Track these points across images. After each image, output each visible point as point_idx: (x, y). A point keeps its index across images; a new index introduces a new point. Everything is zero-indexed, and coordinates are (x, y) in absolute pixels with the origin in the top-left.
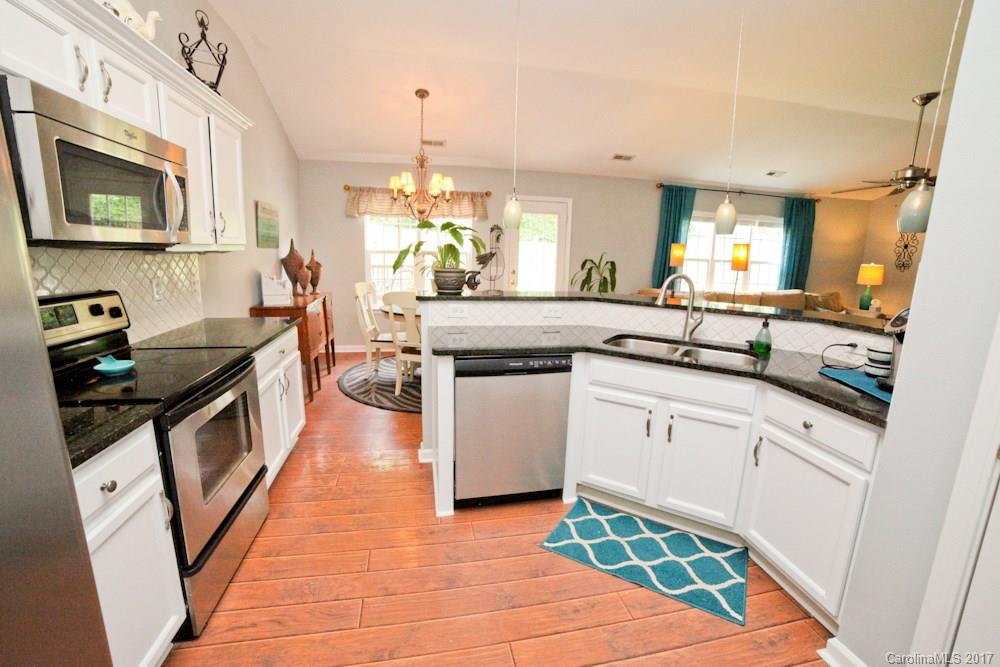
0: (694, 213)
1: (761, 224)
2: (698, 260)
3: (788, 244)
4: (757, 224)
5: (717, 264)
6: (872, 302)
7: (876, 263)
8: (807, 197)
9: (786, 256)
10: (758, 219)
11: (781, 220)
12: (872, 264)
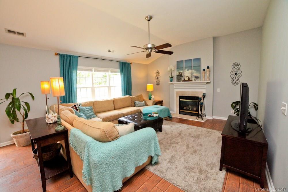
0: (79, 67)
1: (112, 72)
2: (86, 88)
3: (123, 79)
4: (110, 72)
5: (95, 89)
6: (152, 96)
7: (151, 84)
8: (127, 62)
9: (123, 83)
10: (110, 70)
11: (119, 70)
12: (150, 84)
